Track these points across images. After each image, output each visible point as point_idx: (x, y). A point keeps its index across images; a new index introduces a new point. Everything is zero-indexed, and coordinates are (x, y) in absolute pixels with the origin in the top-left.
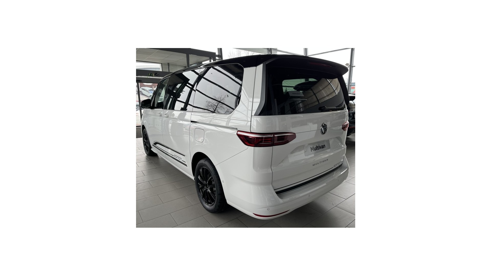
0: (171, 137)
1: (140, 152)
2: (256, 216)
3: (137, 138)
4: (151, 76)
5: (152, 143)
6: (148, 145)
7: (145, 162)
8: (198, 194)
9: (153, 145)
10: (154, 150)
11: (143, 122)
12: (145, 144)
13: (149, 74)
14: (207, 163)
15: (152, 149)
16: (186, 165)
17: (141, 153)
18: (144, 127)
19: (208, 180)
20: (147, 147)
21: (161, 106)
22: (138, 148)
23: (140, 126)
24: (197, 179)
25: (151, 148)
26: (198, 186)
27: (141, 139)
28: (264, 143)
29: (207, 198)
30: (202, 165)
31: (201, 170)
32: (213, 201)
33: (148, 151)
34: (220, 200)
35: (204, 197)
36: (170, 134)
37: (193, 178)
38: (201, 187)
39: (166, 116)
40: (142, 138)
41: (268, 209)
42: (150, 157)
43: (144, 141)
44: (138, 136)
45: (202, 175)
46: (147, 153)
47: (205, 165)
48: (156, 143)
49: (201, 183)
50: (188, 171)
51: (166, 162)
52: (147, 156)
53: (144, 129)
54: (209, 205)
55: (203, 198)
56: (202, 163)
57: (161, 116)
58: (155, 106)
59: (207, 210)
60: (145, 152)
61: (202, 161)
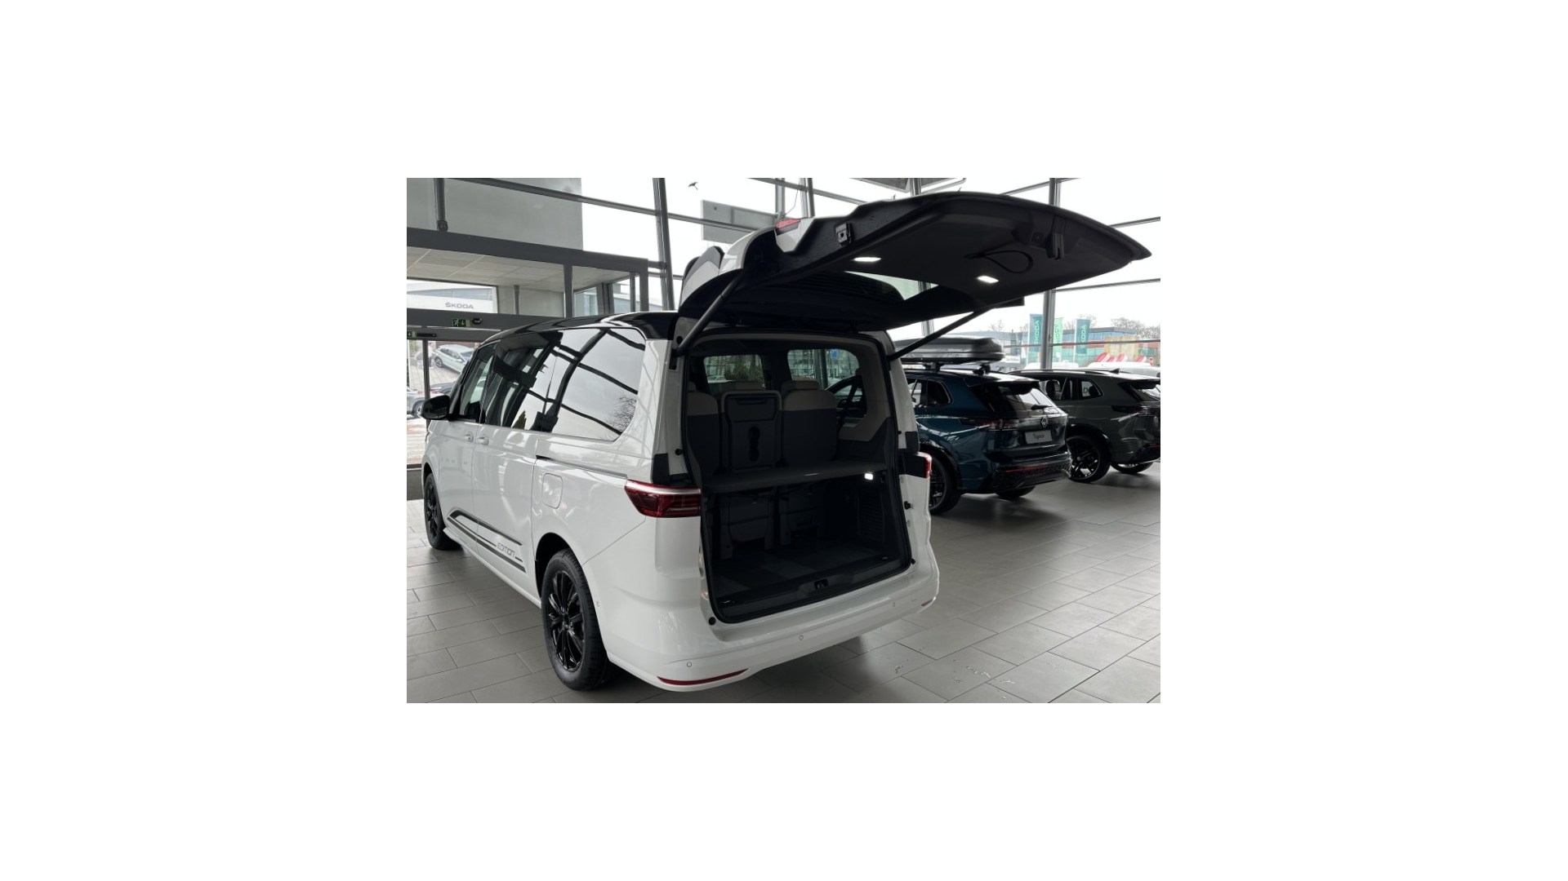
0: (504, 500)
1: (413, 539)
2: (665, 684)
3: (408, 499)
4: (460, 326)
5: (446, 514)
6: (436, 520)
7: (425, 567)
8: (548, 643)
9: (449, 519)
10: (451, 532)
11: (426, 456)
12: (429, 518)
13: (457, 322)
14: (566, 560)
15: (445, 530)
16: (522, 569)
17: (417, 542)
18: (428, 470)
19: (569, 605)
20: (433, 523)
21: (474, 413)
22: (411, 529)
23: (419, 466)
24: (546, 604)
25: (443, 526)
26: (547, 620)
27: (420, 504)
28: (684, 507)
29: (566, 650)
30: (559, 567)
31: (555, 581)
32: (578, 657)
33: (435, 535)
34: (592, 653)
35: (559, 650)
36: (502, 490)
37: (538, 602)
38: (554, 623)
39: (482, 441)
40: (423, 501)
41: (689, 665)
42: (441, 553)
43: (427, 509)
44: (411, 496)
45: (557, 594)
46: (433, 542)
47: (564, 567)
48: (455, 514)
49: (556, 614)
50: (526, 584)
51: (482, 565)
52: (432, 552)
53: (430, 476)
54: (571, 669)
55: (558, 653)
56: (558, 561)
57: (471, 440)
58: (462, 412)
59: (566, 683)
60: (427, 540)
61: (558, 557)
